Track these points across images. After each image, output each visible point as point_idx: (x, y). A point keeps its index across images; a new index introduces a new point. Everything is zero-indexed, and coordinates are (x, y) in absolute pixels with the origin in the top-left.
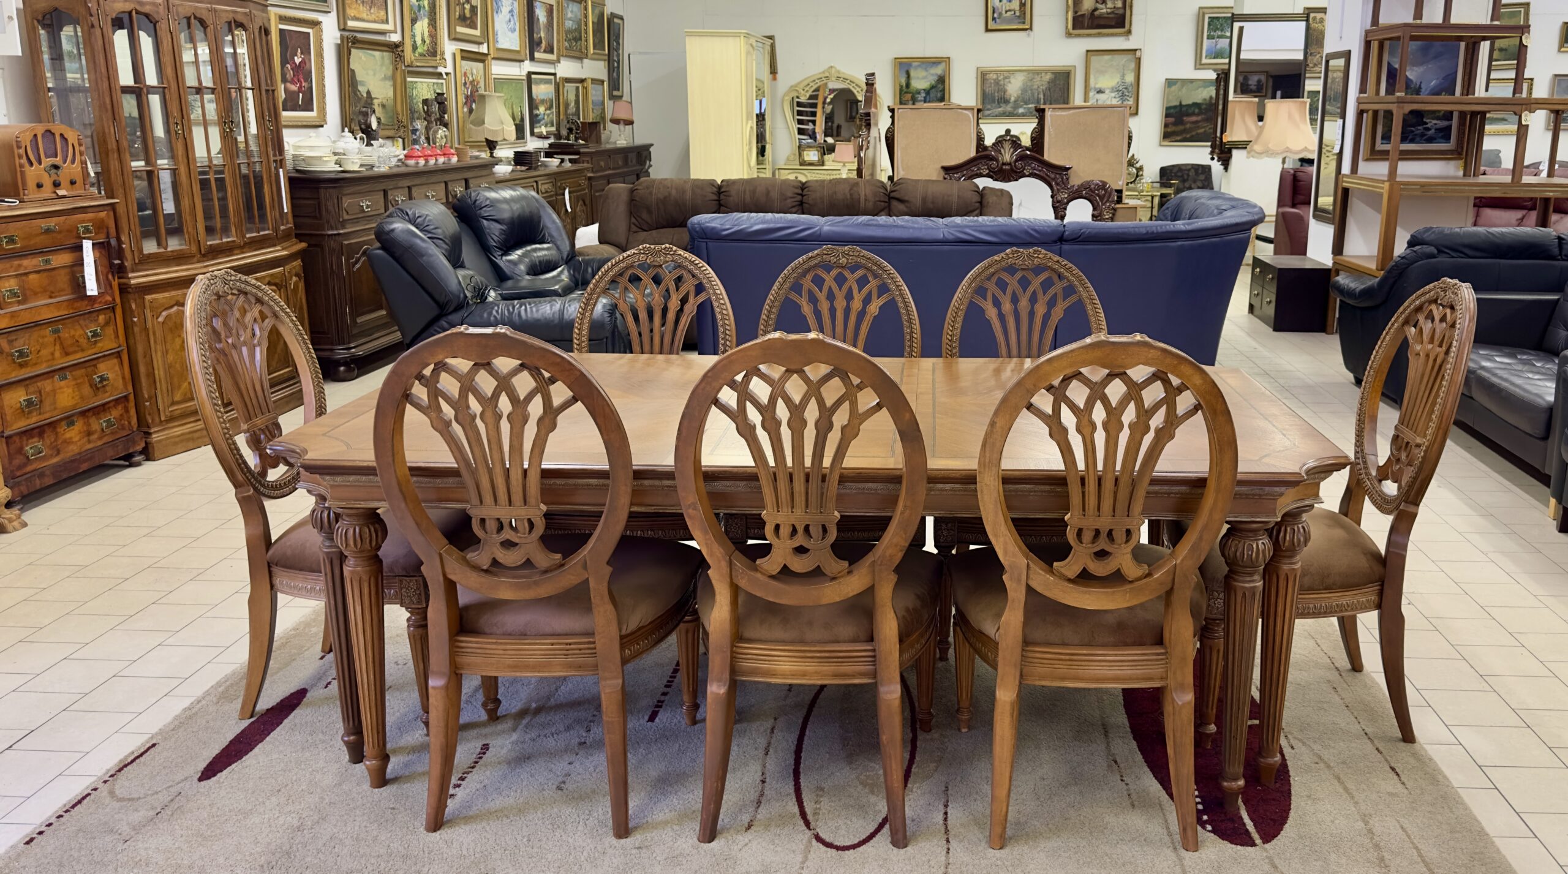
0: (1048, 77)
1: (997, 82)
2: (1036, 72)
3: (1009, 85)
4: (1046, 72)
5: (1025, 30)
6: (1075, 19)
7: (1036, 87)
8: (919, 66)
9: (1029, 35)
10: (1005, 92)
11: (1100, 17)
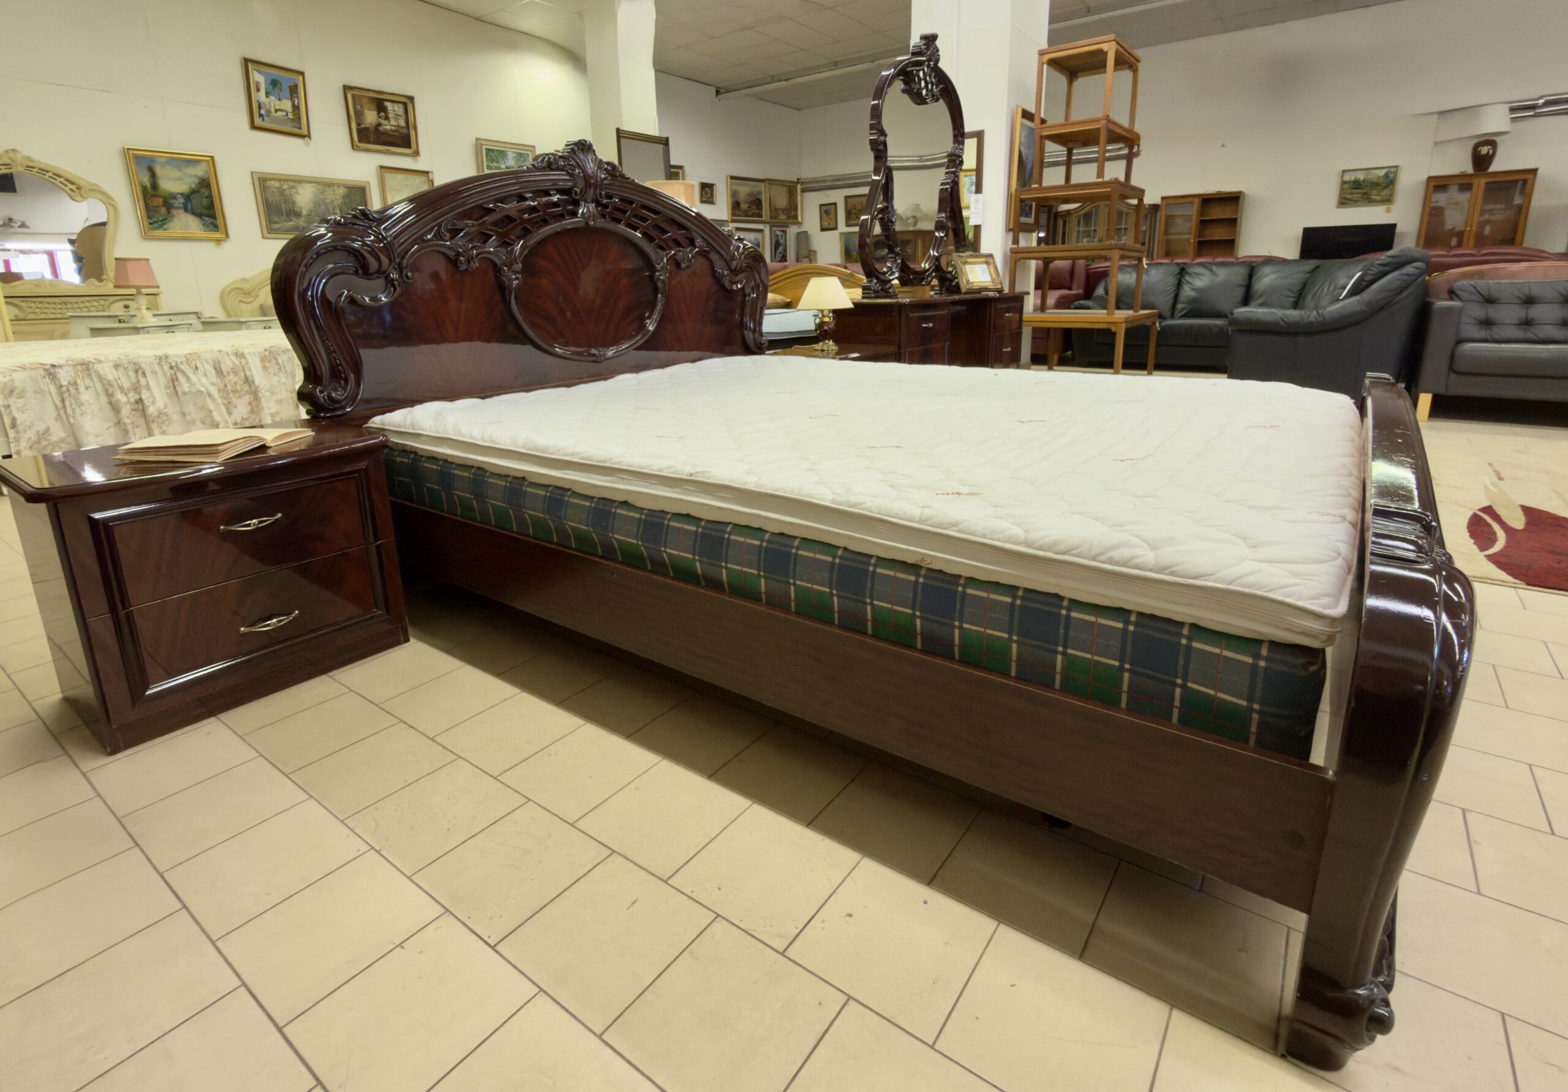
0: (342, 191)
1: (281, 192)
2: (325, 185)
3: (298, 196)
4: (339, 185)
5: (302, 136)
6: (359, 132)
7: (329, 201)
8: (167, 163)
9: (308, 144)
10: (294, 203)
11: (385, 133)
